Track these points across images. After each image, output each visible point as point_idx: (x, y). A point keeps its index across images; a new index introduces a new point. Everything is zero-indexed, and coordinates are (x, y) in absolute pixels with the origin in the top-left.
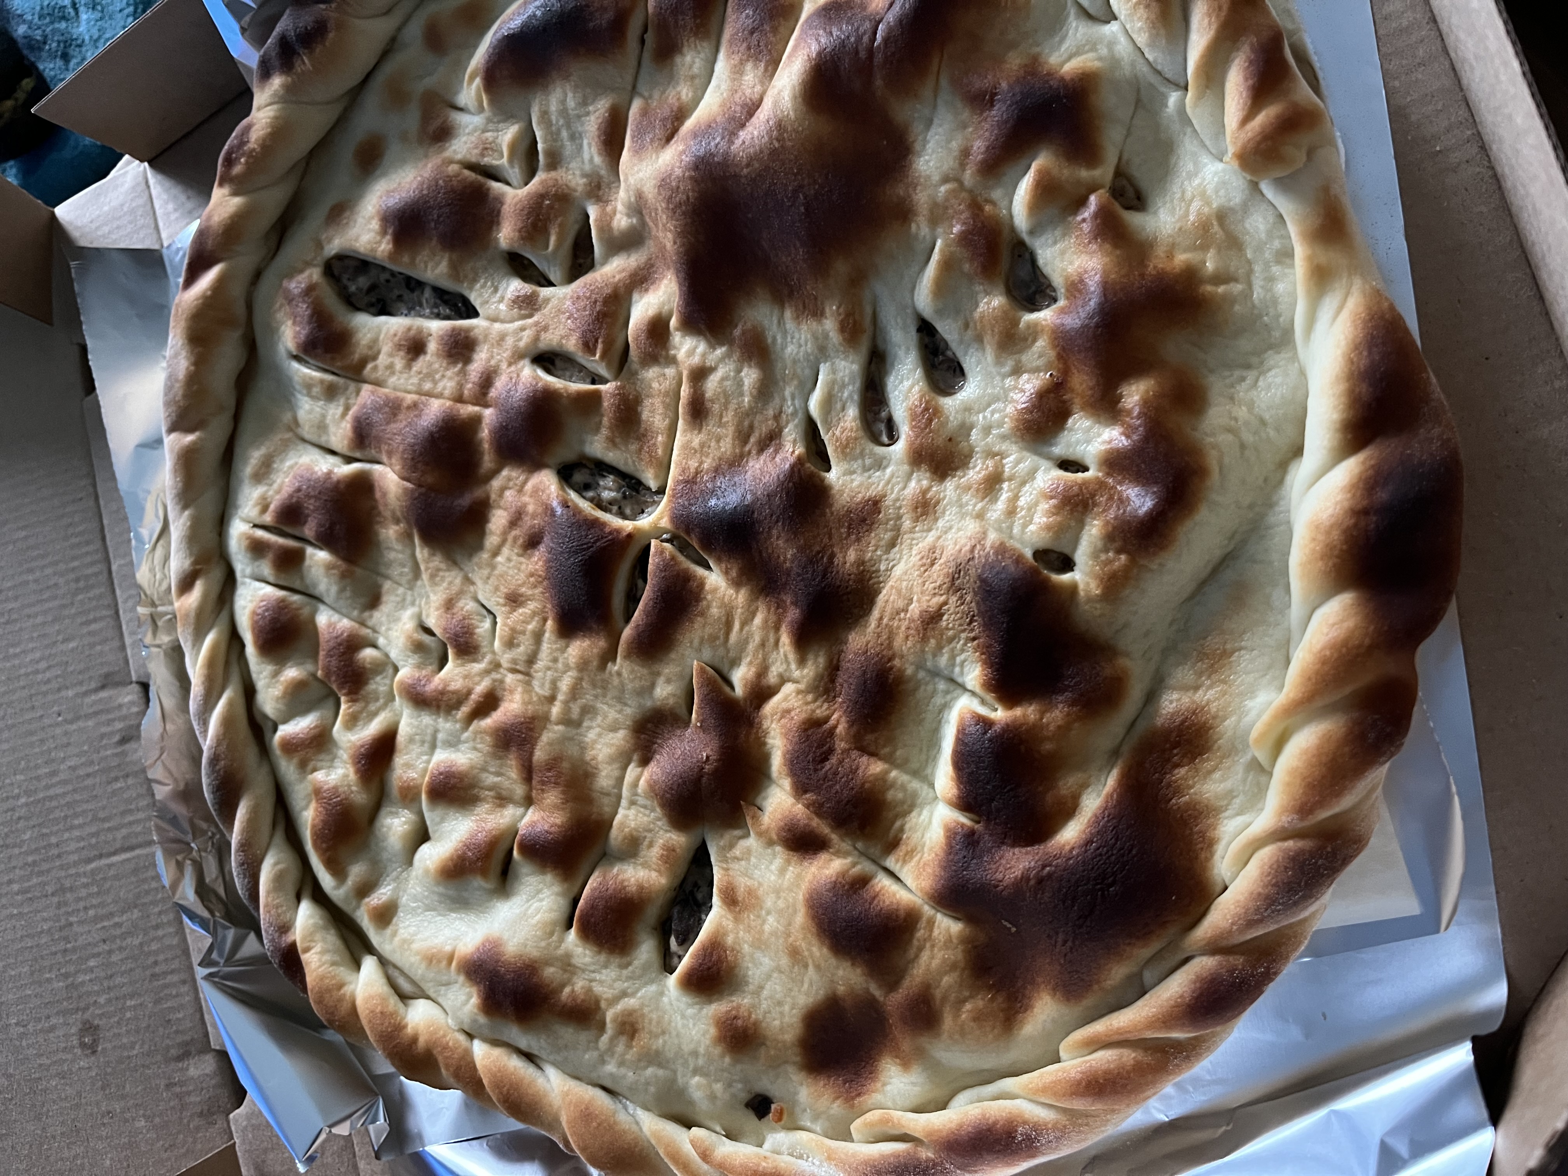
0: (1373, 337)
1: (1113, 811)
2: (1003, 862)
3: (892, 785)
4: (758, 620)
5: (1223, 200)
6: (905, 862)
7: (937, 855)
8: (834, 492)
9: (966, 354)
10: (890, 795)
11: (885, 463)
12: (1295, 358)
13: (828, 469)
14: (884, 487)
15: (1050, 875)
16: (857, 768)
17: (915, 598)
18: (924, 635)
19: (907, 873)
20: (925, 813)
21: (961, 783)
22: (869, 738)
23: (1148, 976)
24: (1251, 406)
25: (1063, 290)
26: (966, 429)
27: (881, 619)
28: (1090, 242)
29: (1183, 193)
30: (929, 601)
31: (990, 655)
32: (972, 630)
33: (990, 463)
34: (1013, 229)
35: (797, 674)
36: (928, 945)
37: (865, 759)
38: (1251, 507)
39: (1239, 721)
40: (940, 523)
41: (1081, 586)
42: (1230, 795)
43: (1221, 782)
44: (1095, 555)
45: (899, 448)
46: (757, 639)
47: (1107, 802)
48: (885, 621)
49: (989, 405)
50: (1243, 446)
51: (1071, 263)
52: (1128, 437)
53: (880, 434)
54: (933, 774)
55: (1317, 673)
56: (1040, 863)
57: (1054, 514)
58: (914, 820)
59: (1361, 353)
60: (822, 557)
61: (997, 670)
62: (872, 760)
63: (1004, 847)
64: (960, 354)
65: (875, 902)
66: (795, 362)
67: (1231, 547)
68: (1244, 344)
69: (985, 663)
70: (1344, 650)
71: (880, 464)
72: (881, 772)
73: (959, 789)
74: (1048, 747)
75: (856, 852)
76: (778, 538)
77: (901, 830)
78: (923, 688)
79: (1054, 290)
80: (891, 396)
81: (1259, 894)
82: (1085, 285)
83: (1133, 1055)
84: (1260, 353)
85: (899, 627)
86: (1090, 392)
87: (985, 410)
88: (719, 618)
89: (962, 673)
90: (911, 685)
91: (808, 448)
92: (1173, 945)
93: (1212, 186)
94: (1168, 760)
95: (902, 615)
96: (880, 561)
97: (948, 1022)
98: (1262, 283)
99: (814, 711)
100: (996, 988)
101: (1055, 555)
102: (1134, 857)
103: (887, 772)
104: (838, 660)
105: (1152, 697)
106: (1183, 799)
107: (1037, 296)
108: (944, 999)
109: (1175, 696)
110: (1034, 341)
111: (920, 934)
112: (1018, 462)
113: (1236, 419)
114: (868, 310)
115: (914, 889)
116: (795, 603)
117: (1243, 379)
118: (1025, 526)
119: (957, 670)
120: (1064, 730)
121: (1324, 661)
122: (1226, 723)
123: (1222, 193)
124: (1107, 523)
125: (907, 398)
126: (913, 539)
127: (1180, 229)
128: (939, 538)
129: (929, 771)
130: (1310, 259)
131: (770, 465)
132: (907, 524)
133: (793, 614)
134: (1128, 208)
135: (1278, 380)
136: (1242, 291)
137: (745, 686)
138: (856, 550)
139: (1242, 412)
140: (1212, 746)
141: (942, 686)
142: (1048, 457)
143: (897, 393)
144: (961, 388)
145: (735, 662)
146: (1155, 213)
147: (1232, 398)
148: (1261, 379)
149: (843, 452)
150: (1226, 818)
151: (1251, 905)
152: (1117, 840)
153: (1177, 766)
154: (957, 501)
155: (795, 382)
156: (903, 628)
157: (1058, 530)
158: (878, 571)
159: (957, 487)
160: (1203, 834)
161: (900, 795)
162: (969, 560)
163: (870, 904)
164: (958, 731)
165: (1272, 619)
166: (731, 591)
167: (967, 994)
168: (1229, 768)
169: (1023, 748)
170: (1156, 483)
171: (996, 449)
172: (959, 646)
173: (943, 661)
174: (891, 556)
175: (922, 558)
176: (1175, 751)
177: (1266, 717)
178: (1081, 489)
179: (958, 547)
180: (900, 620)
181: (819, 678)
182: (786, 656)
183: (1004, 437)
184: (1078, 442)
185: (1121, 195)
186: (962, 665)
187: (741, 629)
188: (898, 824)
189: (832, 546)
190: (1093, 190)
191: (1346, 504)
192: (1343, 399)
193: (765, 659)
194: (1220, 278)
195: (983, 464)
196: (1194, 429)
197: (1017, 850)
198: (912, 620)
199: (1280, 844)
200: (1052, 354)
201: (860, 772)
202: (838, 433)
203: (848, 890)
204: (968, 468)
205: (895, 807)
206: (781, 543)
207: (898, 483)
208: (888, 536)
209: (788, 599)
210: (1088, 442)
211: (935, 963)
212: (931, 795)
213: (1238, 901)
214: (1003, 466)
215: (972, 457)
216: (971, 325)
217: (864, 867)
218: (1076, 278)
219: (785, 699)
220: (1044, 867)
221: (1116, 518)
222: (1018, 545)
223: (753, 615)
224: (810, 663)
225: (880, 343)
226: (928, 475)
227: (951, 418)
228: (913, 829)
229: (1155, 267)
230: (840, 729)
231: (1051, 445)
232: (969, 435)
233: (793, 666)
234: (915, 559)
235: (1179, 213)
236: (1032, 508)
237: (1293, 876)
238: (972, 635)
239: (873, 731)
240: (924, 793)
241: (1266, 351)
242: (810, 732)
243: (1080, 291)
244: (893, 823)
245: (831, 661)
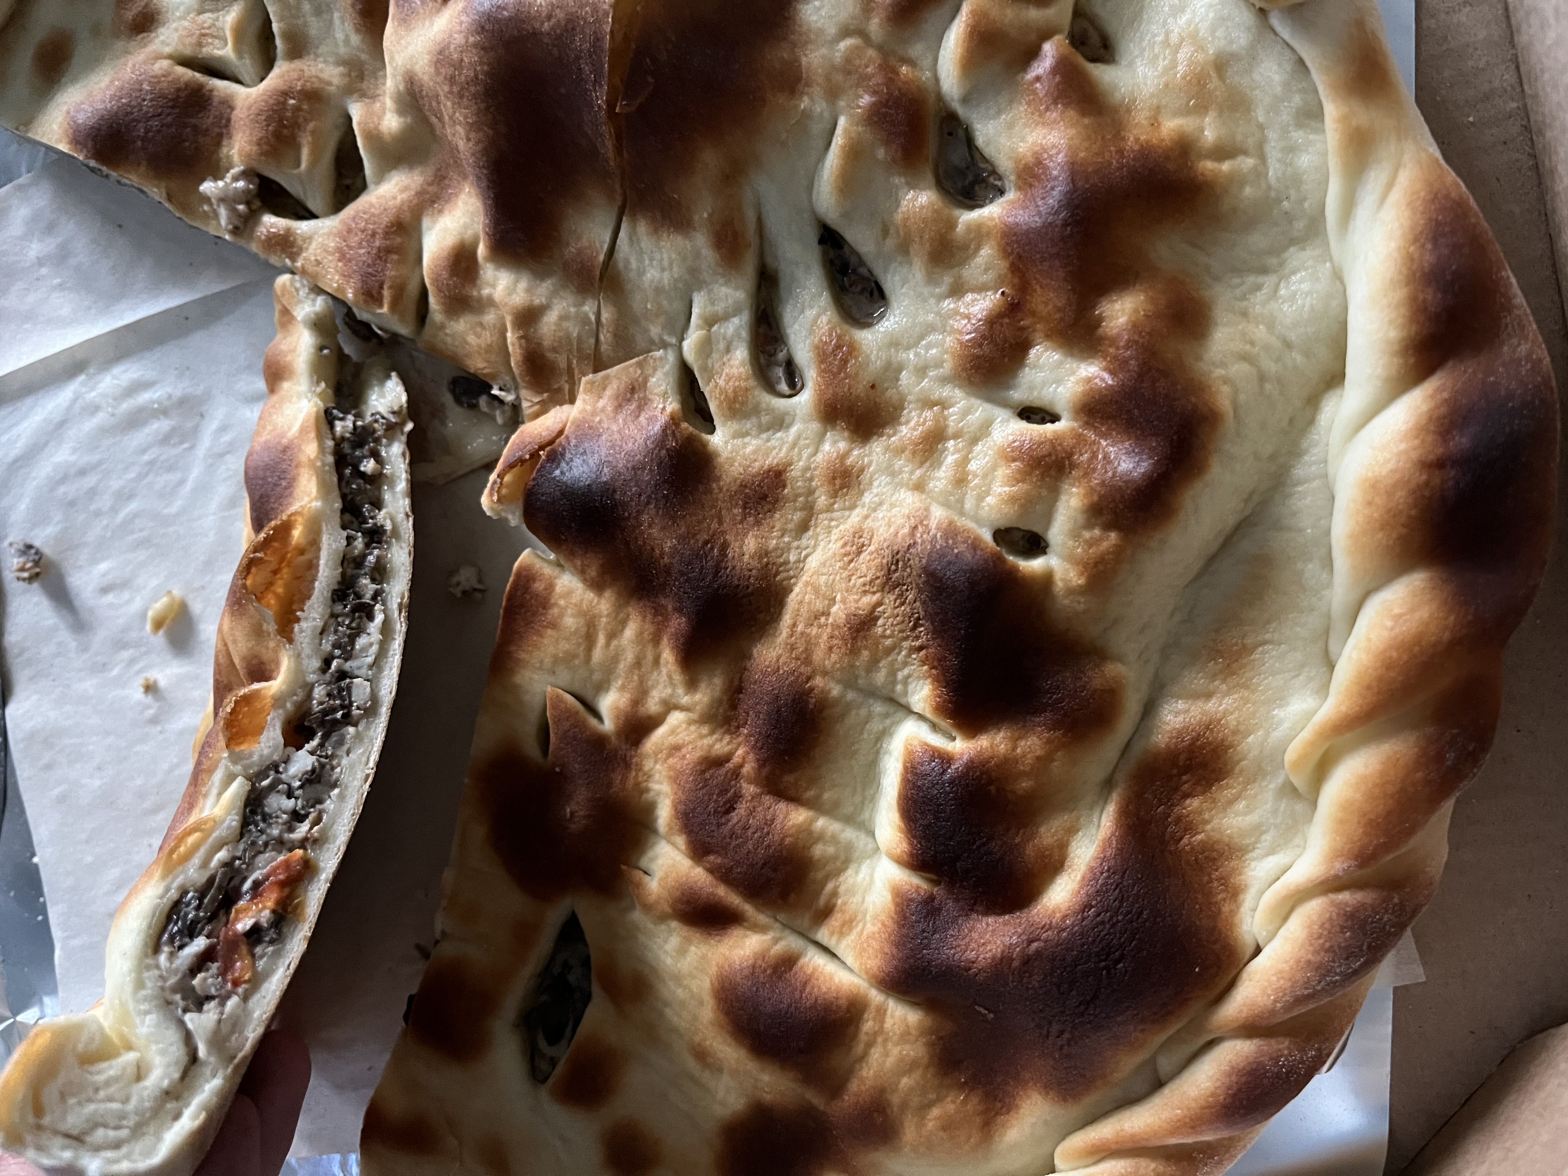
0: (1438, 224)
1: (1113, 862)
2: (975, 935)
3: (820, 838)
4: (630, 632)
5: (1223, 43)
6: (842, 934)
7: (884, 925)
8: (721, 460)
9: (886, 270)
10: (818, 851)
11: (787, 420)
12: (1327, 256)
13: (712, 430)
14: (788, 451)
15: (1038, 953)
16: (773, 820)
17: (839, 597)
18: (853, 646)
19: (845, 948)
20: (865, 869)
21: (914, 837)
22: (789, 778)
23: (1165, 1064)
24: (1271, 325)
25: (1013, 178)
26: (893, 370)
27: (794, 625)
28: (1047, 109)
29: (1167, 34)
30: (857, 601)
31: (944, 671)
32: (917, 638)
33: (928, 414)
34: (940, 97)
35: (685, 700)
36: (880, 1040)
37: (782, 806)
38: (1272, 458)
39: (1268, 734)
40: (867, 498)
41: (1058, 576)
42: (1258, 830)
43: (1246, 814)
44: (1075, 534)
45: (805, 399)
46: (629, 656)
47: (1104, 851)
48: (800, 628)
49: (922, 338)
50: (1262, 378)
51: (1023, 140)
52: (1112, 373)
53: (778, 382)
54: (871, 819)
55: (1380, 679)
56: (1024, 937)
57: (1018, 482)
58: (851, 881)
59: (1423, 246)
60: (712, 548)
61: (954, 690)
62: (792, 807)
63: (974, 916)
64: (878, 271)
65: (808, 990)
66: (659, 290)
67: (1248, 512)
68: (1257, 240)
69: (936, 680)
70: (1416, 649)
71: (780, 423)
72: (805, 821)
73: (911, 844)
74: (1025, 784)
75: (777, 925)
76: (650, 526)
77: (835, 894)
78: (854, 712)
79: (1000, 178)
80: (789, 331)
81: (1309, 962)
82: (1046, 168)
83: (1153, 1165)
84: (1278, 250)
85: (818, 636)
86: (1058, 316)
87: (916, 344)
88: (577, 630)
89: (905, 693)
90: (838, 710)
91: (684, 403)
92: (1197, 1025)
93: (1206, 24)
94: (1176, 789)
95: (823, 619)
96: (789, 549)
97: (909, 1133)
98: (1280, 155)
99: (711, 746)
100: (970, 1086)
101: (1021, 534)
102: (1145, 922)
103: (812, 821)
104: (741, 681)
105: (1150, 709)
106: (1199, 837)
107: (977, 188)
108: (904, 1106)
109: (1181, 705)
110: (978, 249)
111: (868, 1026)
112: (966, 412)
113: (1252, 343)
114: (751, 216)
115: (856, 970)
116: (679, 610)
117: (1258, 288)
118: (981, 498)
119: (899, 687)
120: (1043, 761)
121: (1388, 665)
122: (1250, 739)
123: (1219, 33)
124: (1092, 490)
125: (811, 332)
126: (832, 520)
127: (1166, 85)
128: (866, 517)
129: (866, 815)
130: (1344, 119)
131: (632, 427)
132: (822, 500)
133: (678, 623)
134: (1094, 60)
135: (1305, 287)
136: (1255, 168)
137: (617, 717)
138: (756, 537)
139: (1260, 332)
140: (1232, 769)
141: (878, 708)
142: (1004, 404)
143: (796, 327)
144: (882, 316)
145: (602, 687)
146: (1131, 64)
147: (1245, 314)
148: (1282, 285)
149: (730, 408)
150: (1254, 859)
151: (1299, 976)
152: (1121, 902)
153: (1187, 796)
154: (887, 468)
155: (662, 319)
156: (825, 637)
157: (1026, 504)
158: (787, 562)
159: (887, 449)
160: (1224, 881)
161: (831, 850)
162: (910, 546)
163: (801, 992)
164: (906, 768)
165: (1305, 604)
166: (590, 595)
167: (932, 1096)
168: (1255, 796)
169: (993, 788)
170: (1156, 435)
171: (936, 396)
172: (900, 658)
173: (880, 677)
174: (804, 542)
175: (845, 544)
176: (1184, 778)
177: (1306, 734)
178: (1054, 447)
179: (892, 530)
180: (820, 626)
181: (716, 703)
182: (670, 677)
183: (944, 380)
184: (1044, 384)
185: (1083, 43)
186: (906, 681)
187: (608, 644)
188: (830, 886)
189: (724, 533)
190: (1046, 35)
191: (1415, 455)
192: (1403, 311)
193: (642, 681)
194: (1222, 152)
195: (919, 417)
196: (1199, 358)
197: (990, 920)
198: (836, 626)
199: (1332, 896)
200: (1003, 265)
201: (778, 821)
202: (721, 382)
203: (771, 976)
204: (900, 424)
205: (825, 865)
206: (654, 531)
207: (807, 446)
208: (798, 516)
209: (669, 604)
210: (1059, 382)
211: (890, 1061)
212: (871, 846)
213: (1281, 972)
214: (946, 419)
215: (903, 409)
216: (892, 231)
217: (791, 942)
218: (1030, 159)
219: (673, 732)
220: (1030, 942)
221: (1103, 483)
222: (971, 525)
223: (624, 623)
224: (703, 686)
225: (769, 260)
226: (846, 434)
227: (873, 358)
228: (851, 892)
229: (1137, 140)
230: (747, 769)
231: (1009, 388)
232: (898, 380)
233: (680, 691)
234: (835, 547)
235: (1162, 64)
236: (988, 474)
237: (1351, 938)
238: (917, 643)
239: (791, 771)
240: (862, 843)
241: (1286, 248)
242: (707, 775)
243: (1037, 177)
244: (823, 886)
245: (731, 681)
